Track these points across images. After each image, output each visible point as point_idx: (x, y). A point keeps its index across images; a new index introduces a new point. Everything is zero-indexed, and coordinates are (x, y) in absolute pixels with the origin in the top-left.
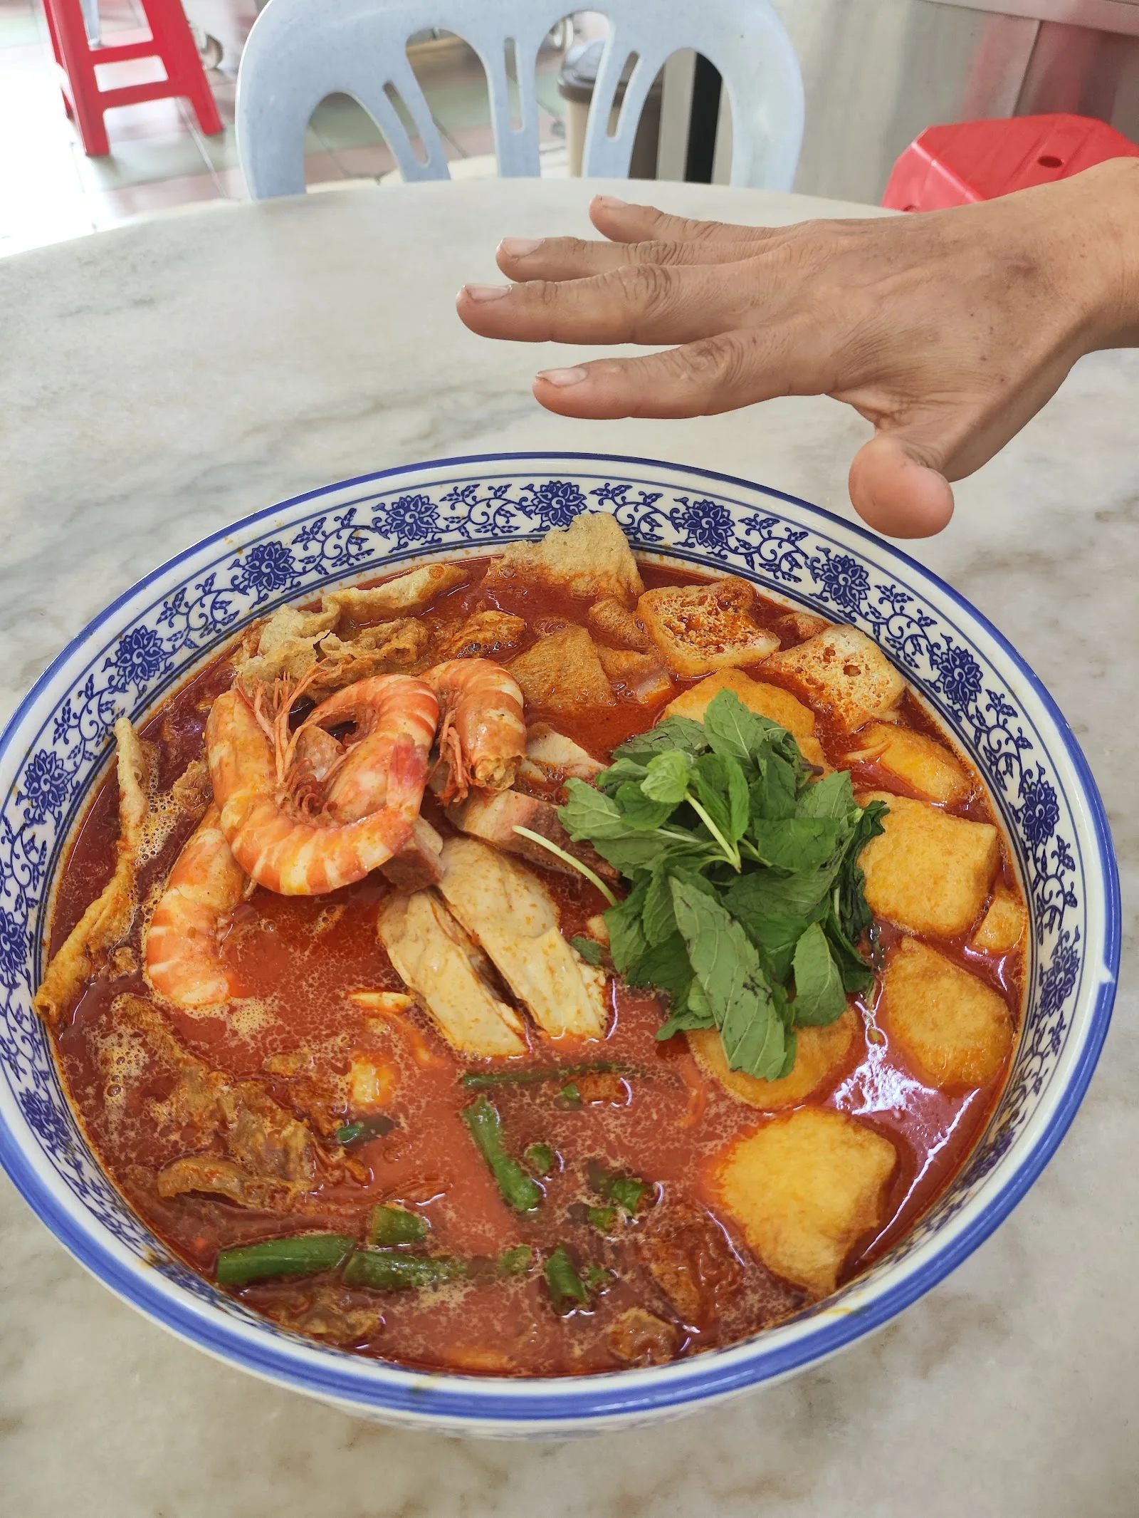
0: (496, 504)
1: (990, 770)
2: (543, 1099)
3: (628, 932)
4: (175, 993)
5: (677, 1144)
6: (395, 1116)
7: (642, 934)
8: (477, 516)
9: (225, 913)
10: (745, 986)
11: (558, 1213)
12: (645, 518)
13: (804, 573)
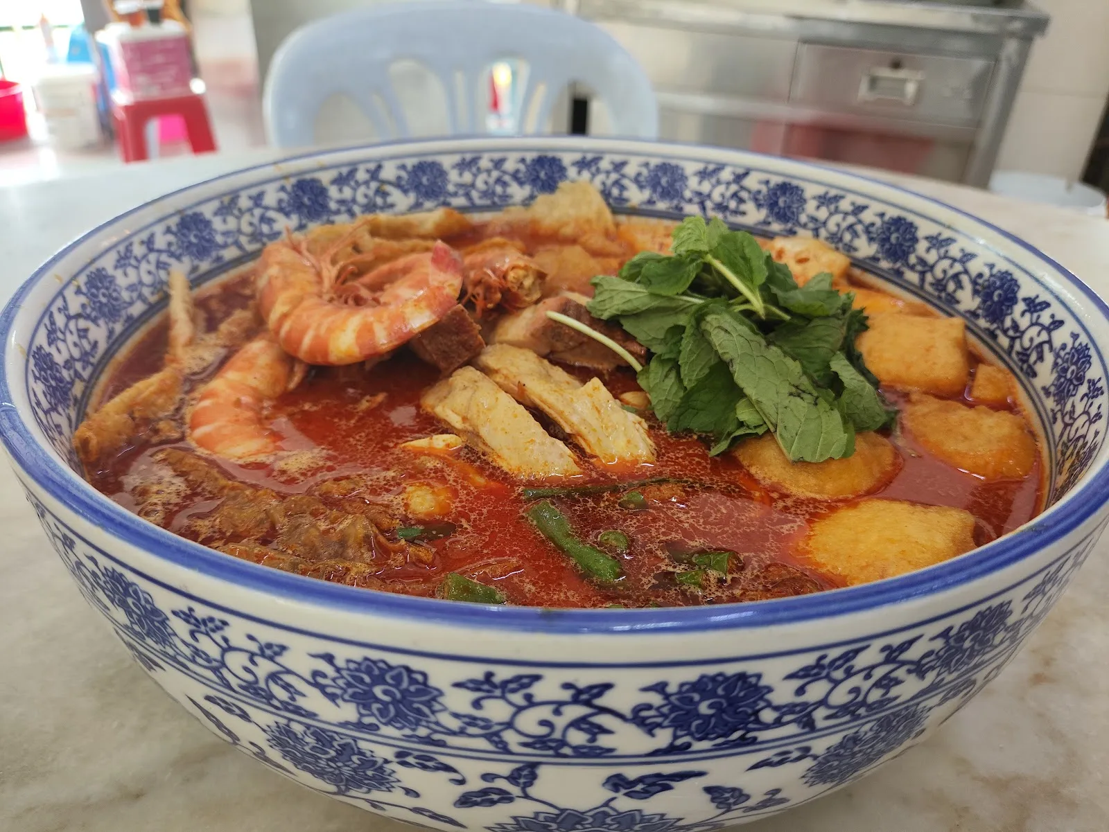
0: (495, 174)
1: (939, 298)
2: (607, 503)
3: (666, 380)
4: (219, 448)
5: (753, 529)
6: (456, 520)
7: (679, 379)
8: (480, 184)
9: (270, 398)
10: (791, 394)
11: (644, 580)
12: (616, 183)
13: (749, 207)
